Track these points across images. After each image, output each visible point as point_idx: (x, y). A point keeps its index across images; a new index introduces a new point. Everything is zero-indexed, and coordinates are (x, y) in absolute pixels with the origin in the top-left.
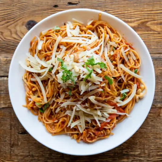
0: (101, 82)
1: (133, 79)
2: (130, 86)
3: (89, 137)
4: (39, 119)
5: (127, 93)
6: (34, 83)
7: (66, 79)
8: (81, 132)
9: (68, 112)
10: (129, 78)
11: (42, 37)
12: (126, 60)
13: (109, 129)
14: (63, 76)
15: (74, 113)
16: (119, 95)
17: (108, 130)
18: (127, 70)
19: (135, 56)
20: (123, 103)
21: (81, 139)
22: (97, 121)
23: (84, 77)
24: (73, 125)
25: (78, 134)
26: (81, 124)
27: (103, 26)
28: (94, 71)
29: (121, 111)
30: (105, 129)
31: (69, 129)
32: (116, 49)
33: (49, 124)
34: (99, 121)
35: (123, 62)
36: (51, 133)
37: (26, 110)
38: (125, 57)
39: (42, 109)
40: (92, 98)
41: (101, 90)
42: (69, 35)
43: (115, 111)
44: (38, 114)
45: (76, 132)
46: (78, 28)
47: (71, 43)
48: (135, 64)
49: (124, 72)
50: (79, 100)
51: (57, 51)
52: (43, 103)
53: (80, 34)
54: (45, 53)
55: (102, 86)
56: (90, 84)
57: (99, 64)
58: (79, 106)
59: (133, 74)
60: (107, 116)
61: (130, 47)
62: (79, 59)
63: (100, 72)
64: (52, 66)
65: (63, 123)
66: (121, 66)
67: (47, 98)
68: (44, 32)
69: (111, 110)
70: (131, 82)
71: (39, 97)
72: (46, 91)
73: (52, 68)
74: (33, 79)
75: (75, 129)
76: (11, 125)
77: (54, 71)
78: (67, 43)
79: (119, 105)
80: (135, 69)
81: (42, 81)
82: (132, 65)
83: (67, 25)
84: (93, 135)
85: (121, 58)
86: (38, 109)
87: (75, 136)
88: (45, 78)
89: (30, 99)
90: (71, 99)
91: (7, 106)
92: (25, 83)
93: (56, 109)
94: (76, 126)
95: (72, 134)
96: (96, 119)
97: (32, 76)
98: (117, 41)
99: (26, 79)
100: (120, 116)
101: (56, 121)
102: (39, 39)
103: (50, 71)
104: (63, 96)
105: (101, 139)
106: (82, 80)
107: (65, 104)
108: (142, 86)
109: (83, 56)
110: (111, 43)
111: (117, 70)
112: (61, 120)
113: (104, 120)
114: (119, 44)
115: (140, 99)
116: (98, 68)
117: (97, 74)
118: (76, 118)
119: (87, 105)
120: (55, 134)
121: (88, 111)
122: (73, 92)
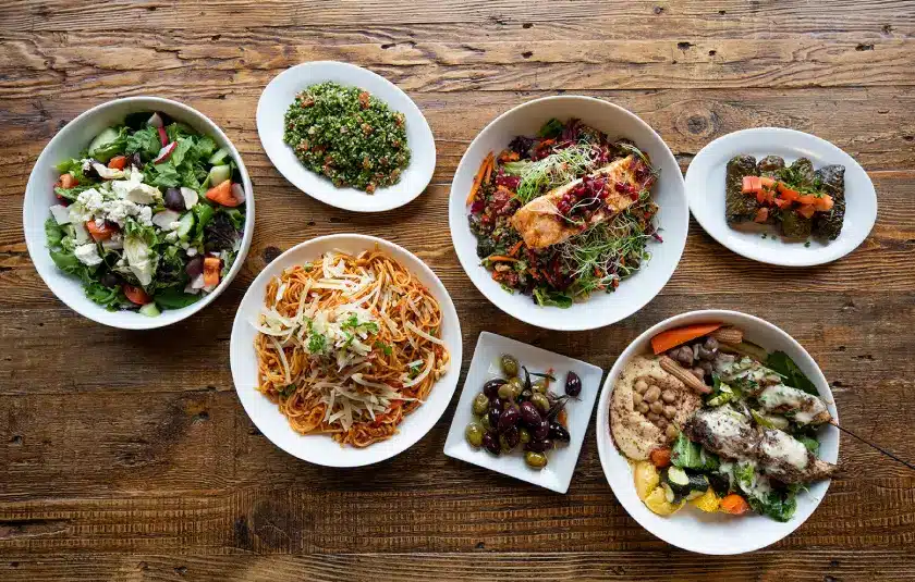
0: (369, 353)
1: (429, 345)
2: (425, 356)
3: (359, 437)
4: (280, 410)
5: (420, 366)
6: (272, 350)
7: (314, 348)
8: (346, 430)
9: (324, 399)
10: (424, 343)
11: (285, 277)
12: (418, 314)
13: (391, 424)
14: (311, 344)
15: (332, 399)
16: (408, 369)
17: (390, 427)
18: (419, 331)
19: (433, 307)
20: (412, 383)
21: (348, 442)
22: (372, 413)
23: (342, 345)
24: (332, 419)
25: (342, 433)
26: (345, 418)
27: (382, 260)
28: (357, 335)
29: (410, 396)
30: (384, 425)
31: (326, 425)
32: (401, 296)
33: (297, 418)
34: (375, 411)
35: (413, 318)
36: (301, 433)
37: (258, 393)
38: (414, 308)
39: (283, 393)
40: (357, 377)
41: (369, 364)
42: (327, 275)
43: (399, 396)
44: (277, 402)
45: (339, 430)
46: (342, 264)
47: (328, 290)
48: (432, 320)
49: (414, 335)
50: (339, 380)
51: (307, 302)
52: (285, 385)
53: (345, 273)
54: (288, 305)
55: (371, 357)
56: (352, 356)
57: (365, 324)
58: (338, 389)
59: (427, 336)
60: (387, 403)
61: (425, 293)
62: (336, 317)
63: (365, 336)
64: (298, 326)
65: (318, 415)
66: (408, 325)
67: (291, 375)
68: (289, 270)
69: (394, 394)
70: (425, 350)
71: (279, 374)
72: (289, 363)
73: (298, 329)
74: (270, 346)
75: (337, 425)
76: (236, 420)
77: (300, 334)
78: (323, 290)
79: (405, 385)
80: (431, 328)
81: (284, 349)
82: (426, 322)
83: (325, 259)
84: (365, 435)
85: (408, 312)
86: (277, 394)
87: (338, 436)
88: (288, 345)
89: (264, 378)
90: (327, 377)
91: (229, 388)
92: (256, 351)
93: (306, 393)
94: (339, 420)
95: (334, 434)
96: (370, 408)
97: (269, 342)
98: (403, 285)
99: (260, 344)
100: (409, 403)
101: (307, 413)
102: (279, 281)
103: (295, 334)
104: (315, 374)
105: (378, 441)
106: (340, 349)
107: (319, 386)
108: (445, 355)
109: (343, 312)
110: (393, 288)
111: (403, 331)
112: (314, 412)
113: (382, 409)
114: (407, 289)
115: (441, 375)
116: (363, 330)
117: (362, 340)
118: (338, 407)
119: (351, 386)
120: (306, 433)
121: (354, 396)
122: (329, 366)
